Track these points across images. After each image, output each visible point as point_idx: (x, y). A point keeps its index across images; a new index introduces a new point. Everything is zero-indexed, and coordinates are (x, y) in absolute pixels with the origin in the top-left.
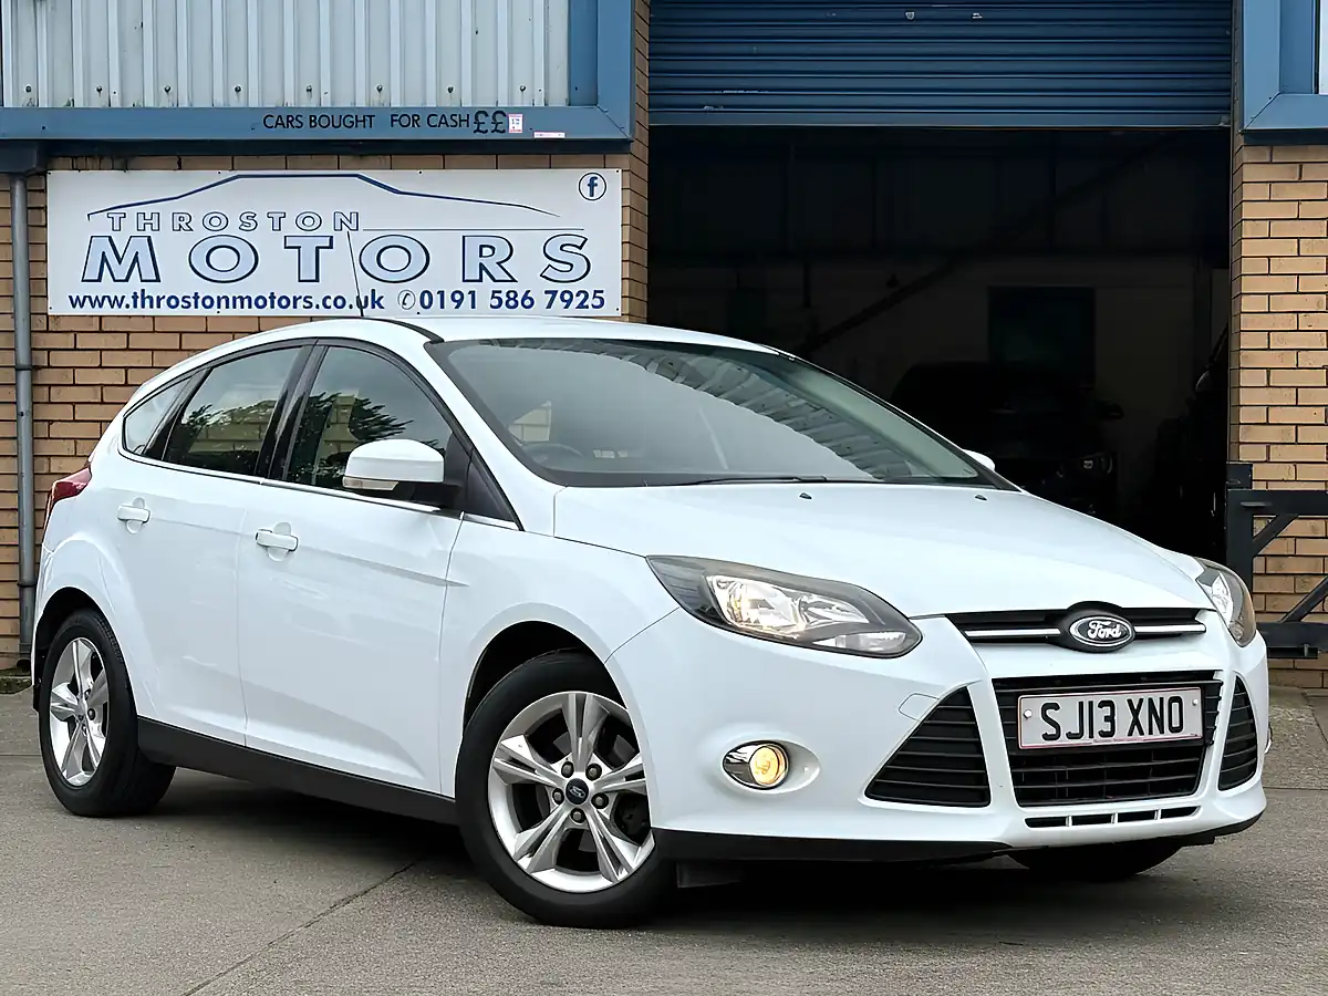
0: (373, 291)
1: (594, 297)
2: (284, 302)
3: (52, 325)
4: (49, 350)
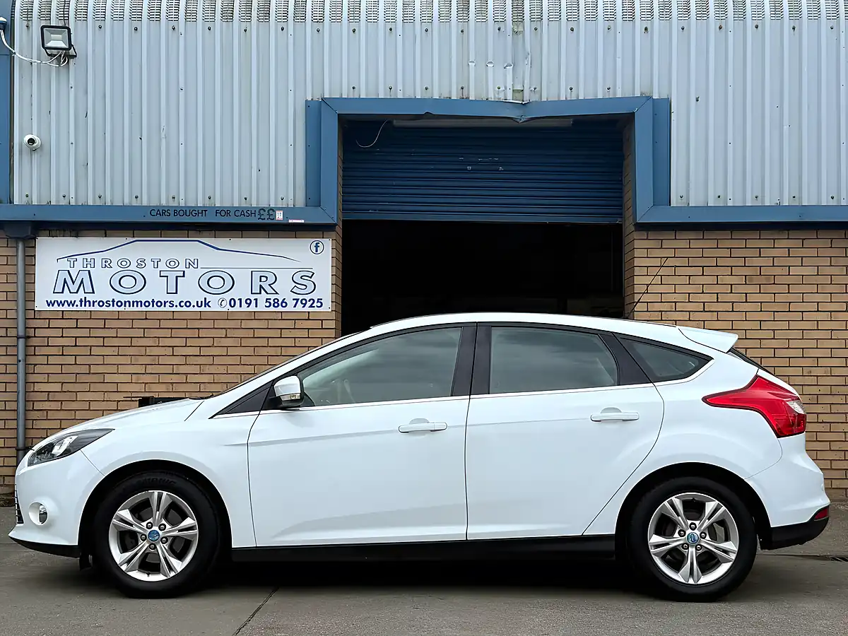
0: (205, 299)
1: (318, 302)
2: (159, 304)
3: (37, 315)
4: (35, 328)
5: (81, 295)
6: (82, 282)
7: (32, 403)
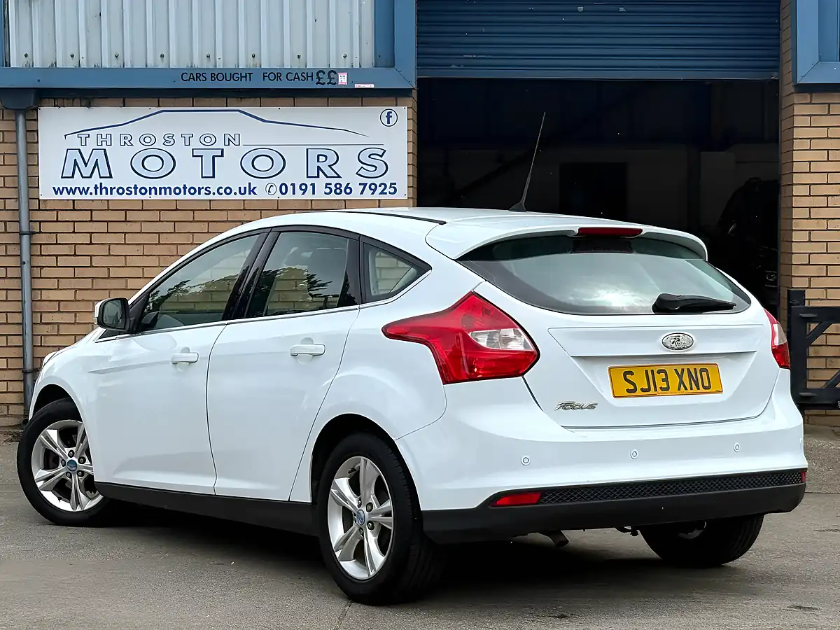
0: (250, 184)
1: (391, 187)
2: (192, 191)
3: (42, 206)
4: (40, 222)
5: (96, 180)
6: (96, 164)
7: (39, 314)
